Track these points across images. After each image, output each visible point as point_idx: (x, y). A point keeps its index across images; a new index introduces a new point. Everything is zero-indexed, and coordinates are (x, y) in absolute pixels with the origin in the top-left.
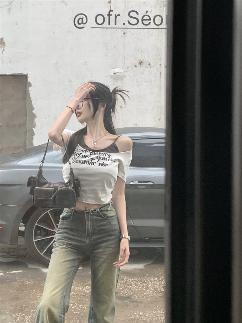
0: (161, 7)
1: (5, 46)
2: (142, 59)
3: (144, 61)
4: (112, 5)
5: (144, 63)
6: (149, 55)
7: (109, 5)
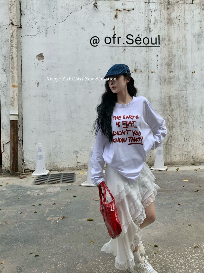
0: (148, 32)
1: (44, 58)
2: (136, 68)
3: (138, 69)
4: (115, 30)
5: (138, 70)
6: (141, 65)
7: (114, 31)
